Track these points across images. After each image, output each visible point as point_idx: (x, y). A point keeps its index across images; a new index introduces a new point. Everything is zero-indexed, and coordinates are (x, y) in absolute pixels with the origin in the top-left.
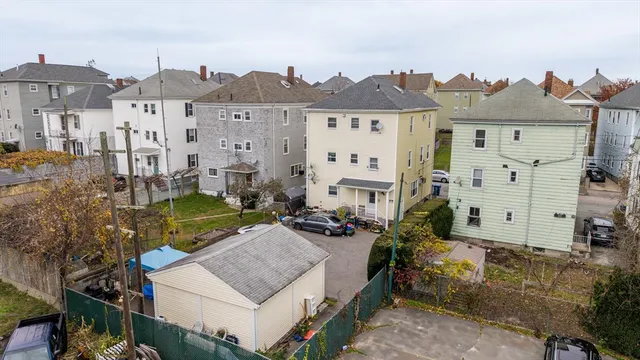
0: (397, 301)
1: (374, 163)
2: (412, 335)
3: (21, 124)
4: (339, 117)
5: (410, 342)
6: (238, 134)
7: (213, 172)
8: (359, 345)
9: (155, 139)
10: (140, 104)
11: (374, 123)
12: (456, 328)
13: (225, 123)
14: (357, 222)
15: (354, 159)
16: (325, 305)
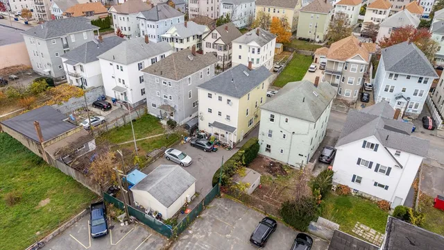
0: (222, 195)
1: (228, 117)
2: (222, 211)
3: (50, 62)
4: (213, 94)
5: (220, 215)
6: (166, 91)
7: (154, 105)
8: (202, 215)
9: (124, 83)
10: (115, 64)
11: (229, 101)
12: (239, 209)
13: (159, 84)
14: (219, 143)
15: (220, 114)
16: (195, 196)
